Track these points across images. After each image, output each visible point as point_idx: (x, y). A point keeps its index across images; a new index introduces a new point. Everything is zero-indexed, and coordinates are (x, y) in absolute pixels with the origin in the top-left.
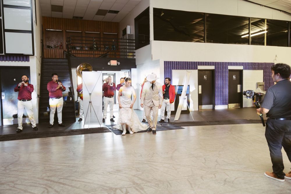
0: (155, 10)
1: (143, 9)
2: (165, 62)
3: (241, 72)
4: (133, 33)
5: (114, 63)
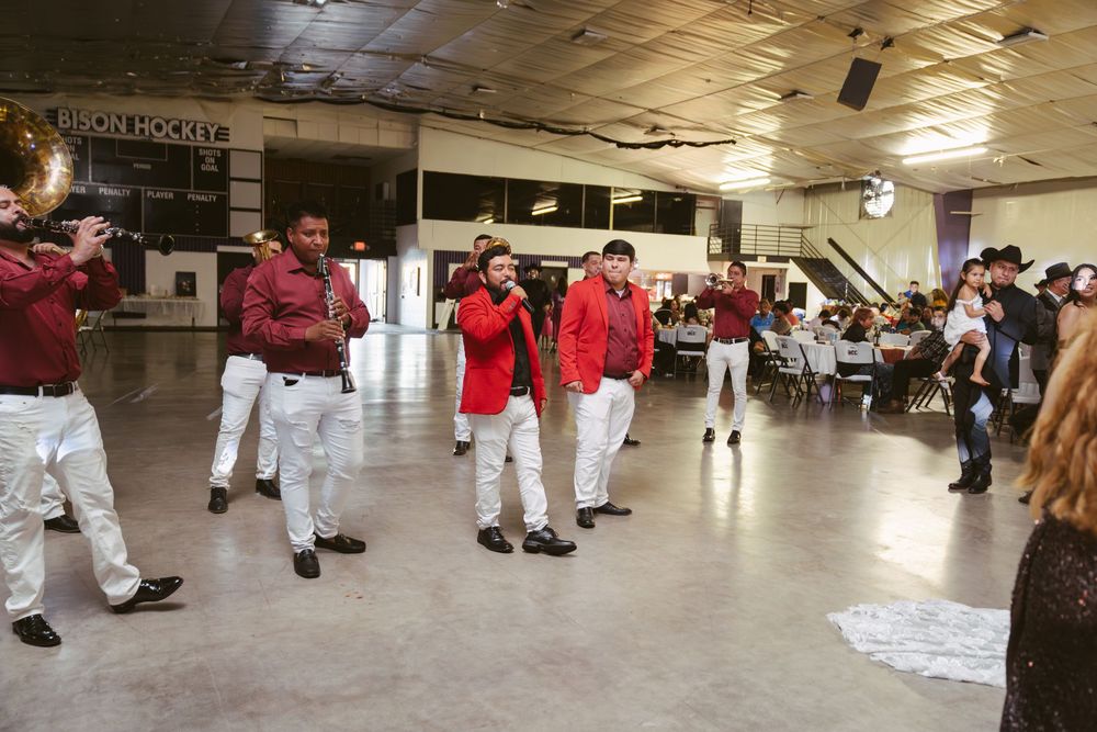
0: (425, 172)
1: (409, 168)
2: (434, 251)
3: (565, 271)
4: (394, 197)
5: (360, 246)
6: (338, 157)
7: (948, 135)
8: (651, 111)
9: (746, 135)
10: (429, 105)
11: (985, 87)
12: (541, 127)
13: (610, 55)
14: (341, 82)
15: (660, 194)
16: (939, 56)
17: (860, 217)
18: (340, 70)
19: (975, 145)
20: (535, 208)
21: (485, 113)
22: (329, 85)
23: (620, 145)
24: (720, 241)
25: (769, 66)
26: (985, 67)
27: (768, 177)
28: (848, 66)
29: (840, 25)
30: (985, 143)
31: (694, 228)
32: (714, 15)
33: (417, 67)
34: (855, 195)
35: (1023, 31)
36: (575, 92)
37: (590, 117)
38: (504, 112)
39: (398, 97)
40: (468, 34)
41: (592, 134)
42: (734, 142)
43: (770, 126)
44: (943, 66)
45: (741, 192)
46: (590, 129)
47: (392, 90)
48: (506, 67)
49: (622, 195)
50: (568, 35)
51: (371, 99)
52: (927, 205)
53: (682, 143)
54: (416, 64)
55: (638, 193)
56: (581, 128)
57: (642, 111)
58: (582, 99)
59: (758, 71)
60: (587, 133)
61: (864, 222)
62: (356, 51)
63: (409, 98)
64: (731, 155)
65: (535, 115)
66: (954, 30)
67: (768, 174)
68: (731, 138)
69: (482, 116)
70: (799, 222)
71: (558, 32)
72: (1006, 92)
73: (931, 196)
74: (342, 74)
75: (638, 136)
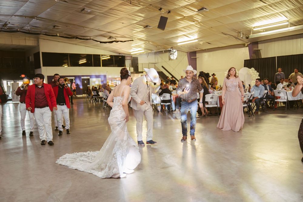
0: (42, 53)
1: (38, 51)
2: (47, 76)
3: (89, 80)
4: (33, 60)
5: (23, 76)
6: (13, 49)
7: (188, 37)
8: (108, 32)
9: (136, 38)
10: (41, 32)
11: (196, 24)
12: (77, 38)
13: (94, 16)
14: (9, 25)
15: (115, 56)
16: (182, 15)
17: (169, 60)
18: (9, 22)
19: (195, 39)
20: (80, 62)
21: (59, 34)
22: (6, 26)
23: (101, 42)
24: (133, 68)
25: (139, 19)
26: (195, 18)
27: (144, 50)
28: (160, 18)
29: (156, 7)
30: (197, 39)
31: (125, 65)
32: (121, 4)
33: (34, 20)
34: (168, 54)
35: (202, 9)
36: (85, 27)
37: (91, 34)
38: (65, 34)
39: (30, 30)
40: (49, 10)
41: (92, 39)
42: (133, 41)
43: (143, 36)
44: (184, 18)
45: (137, 54)
46: (91, 38)
47: (27, 28)
48: (64, 20)
49: (104, 57)
50: (80, 10)
51: (21, 30)
52: (185, 55)
53: (119, 41)
54: (34, 19)
55: (109, 56)
56: (89, 38)
57: (106, 32)
58: (88, 29)
59: (137, 20)
60: (91, 39)
61: (170, 61)
62: (13, 15)
63: (33, 30)
64: (133, 44)
65: (75, 34)
66: (186, 9)
67: (143, 49)
68: (132, 39)
69: (58, 35)
70: (154, 62)
71: (76, 9)
72: (201, 25)
73: (186, 53)
74: (9, 23)
75: (106, 40)
